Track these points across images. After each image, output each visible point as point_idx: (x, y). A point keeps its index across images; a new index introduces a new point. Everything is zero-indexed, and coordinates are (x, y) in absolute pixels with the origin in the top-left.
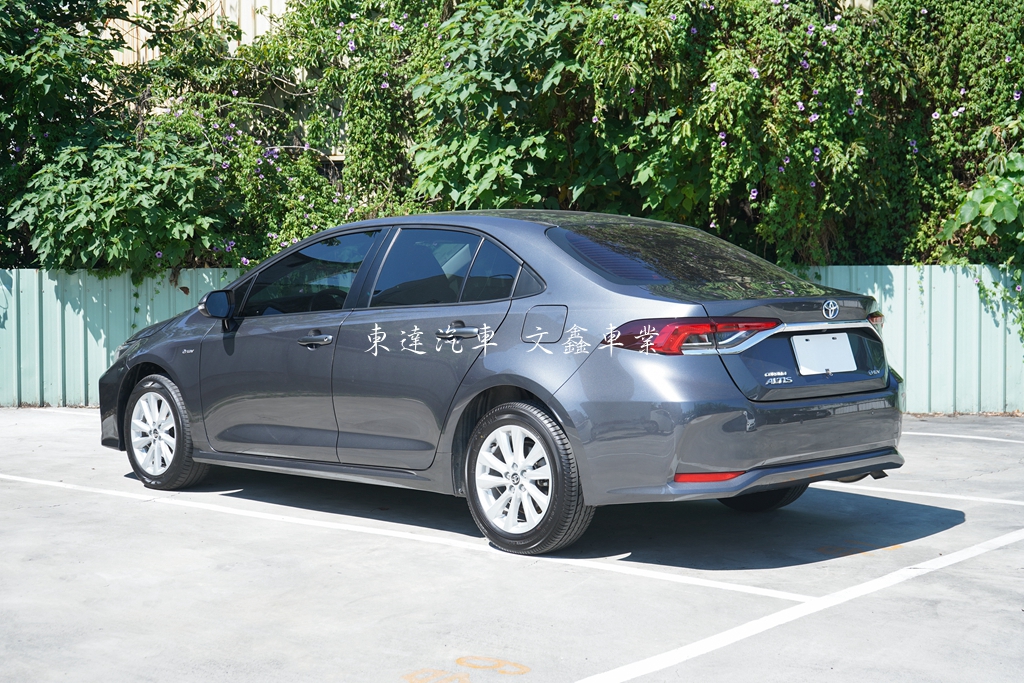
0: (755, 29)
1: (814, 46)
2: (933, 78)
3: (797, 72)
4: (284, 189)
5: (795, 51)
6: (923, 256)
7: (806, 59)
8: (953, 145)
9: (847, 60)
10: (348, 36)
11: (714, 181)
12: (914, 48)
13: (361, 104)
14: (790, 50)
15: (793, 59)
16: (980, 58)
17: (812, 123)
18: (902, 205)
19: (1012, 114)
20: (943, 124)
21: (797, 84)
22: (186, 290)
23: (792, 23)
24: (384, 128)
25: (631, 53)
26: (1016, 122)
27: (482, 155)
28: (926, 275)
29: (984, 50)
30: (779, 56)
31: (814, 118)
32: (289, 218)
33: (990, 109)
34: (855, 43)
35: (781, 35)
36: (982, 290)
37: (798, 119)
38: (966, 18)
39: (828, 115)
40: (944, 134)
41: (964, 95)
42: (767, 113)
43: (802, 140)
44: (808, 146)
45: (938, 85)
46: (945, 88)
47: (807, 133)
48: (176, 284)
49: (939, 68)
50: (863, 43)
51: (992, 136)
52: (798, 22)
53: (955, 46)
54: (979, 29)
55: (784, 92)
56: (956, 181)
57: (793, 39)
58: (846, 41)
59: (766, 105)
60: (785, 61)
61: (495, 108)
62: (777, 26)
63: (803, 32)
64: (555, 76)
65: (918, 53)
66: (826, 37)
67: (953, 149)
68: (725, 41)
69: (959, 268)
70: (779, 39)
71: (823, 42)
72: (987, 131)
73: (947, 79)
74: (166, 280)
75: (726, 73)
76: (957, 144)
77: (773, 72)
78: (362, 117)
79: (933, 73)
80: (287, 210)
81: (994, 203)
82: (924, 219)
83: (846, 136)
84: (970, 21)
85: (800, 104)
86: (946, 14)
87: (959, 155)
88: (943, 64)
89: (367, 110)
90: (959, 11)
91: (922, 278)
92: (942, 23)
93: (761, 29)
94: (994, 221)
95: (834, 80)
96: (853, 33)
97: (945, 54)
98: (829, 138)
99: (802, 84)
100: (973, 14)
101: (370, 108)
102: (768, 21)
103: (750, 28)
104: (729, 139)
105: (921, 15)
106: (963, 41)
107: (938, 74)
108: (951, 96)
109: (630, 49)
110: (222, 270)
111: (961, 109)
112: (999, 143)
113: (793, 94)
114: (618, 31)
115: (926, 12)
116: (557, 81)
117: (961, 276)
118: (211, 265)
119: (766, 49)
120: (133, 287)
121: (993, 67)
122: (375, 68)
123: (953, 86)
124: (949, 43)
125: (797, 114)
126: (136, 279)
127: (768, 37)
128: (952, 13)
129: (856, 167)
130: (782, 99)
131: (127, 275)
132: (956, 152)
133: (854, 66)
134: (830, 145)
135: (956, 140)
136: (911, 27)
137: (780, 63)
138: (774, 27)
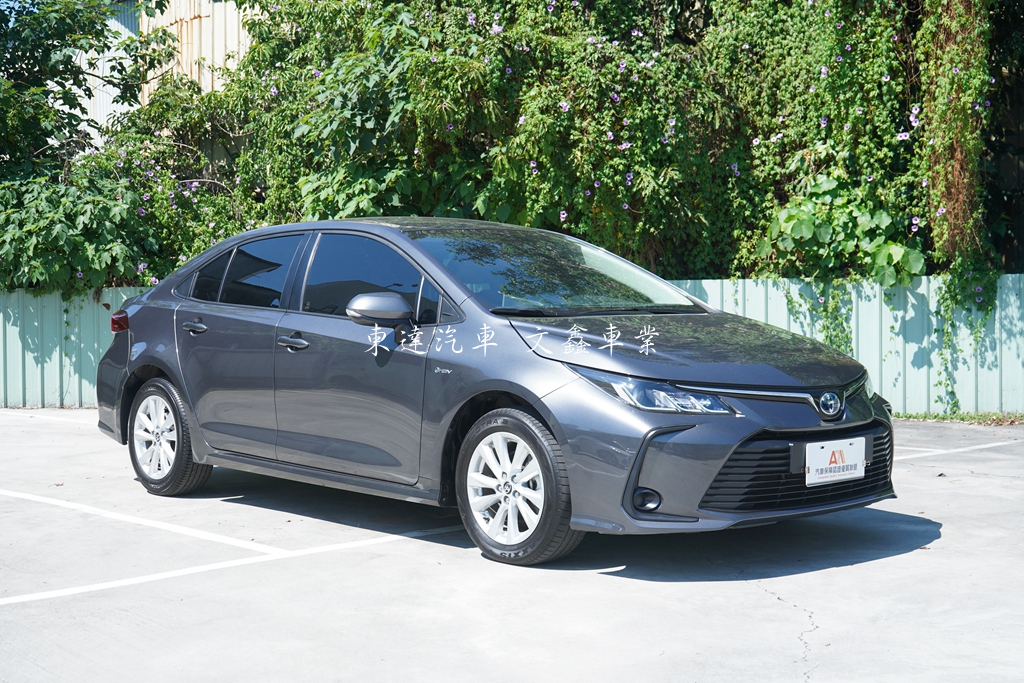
0: (570, 67)
1: (626, 81)
2: (755, 107)
3: (607, 104)
4: (196, 218)
5: (604, 86)
6: (746, 272)
7: (618, 93)
8: (772, 169)
9: (660, 93)
10: (272, 83)
11: (528, 205)
12: (737, 79)
13: (279, 142)
14: (600, 86)
15: (603, 93)
16: (795, 88)
17: (624, 151)
18: (728, 224)
19: (822, 139)
20: (764, 150)
21: (607, 116)
22: (107, 306)
23: (605, 60)
24: (300, 163)
25: (448, 92)
26: (825, 146)
27: (350, 184)
28: (740, 288)
29: (798, 80)
30: (590, 91)
31: (625, 146)
32: (197, 243)
33: (804, 135)
34: (670, 77)
35: (594, 71)
36: (790, 302)
37: (608, 147)
38: (785, 52)
39: (640, 143)
40: (764, 159)
41: (782, 122)
42: (575, 143)
43: (611, 166)
44: (616, 172)
45: (760, 114)
46: (765, 116)
47: (617, 160)
48: (98, 301)
49: (760, 98)
50: (678, 77)
51: (803, 160)
52: (611, 60)
53: (773, 78)
54: (794, 62)
55: (594, 123)
56: (776, 201)
57: (605, 75)
58: (661, 76)
59: (575, 135)
60: (595, 96)
61: (357, 144)
62: (590, 65)
63: (615, 68)
64: (397, 114)
65: (741, 85)
66: (639, 72)
67: (772, 172)
68: (541, 79)
69: (770, 282)
70: (591, 74)
71: (635, 78)
72: (799, 154)
73: (767, 108)
74: (91, 298)
75: (533, 106)
76: (776, 167)
77: (585, 107)
78: (280, 154)
79: (755, 103)
80: (195, 235)
81: (795, 221)
82: (748, 237)
83: (660, 161)
84: (789, 54)
85: (610, 134)
86: (767, 48)
87: (778, 177)
88: (764, 94)
89: (285, 147)
90: (779, 45)
91: (736, 291)
92: (763, 57)
93: (575, 67)
94: (793, 239)
95: (646, 111)
96: (668, 68)
97: (764, 85)
98: (642, 164)
99: (613, 115)
100: (791, 48)
101: (287, 146)
102: (583, 59)
103: (566, 66)
104: (540, 166)
105: (742, 51)
106: (781, 73)
107: (759, 104)
108: (770, 124)
109: (447, 87)
110: (138, 289)
111: (780, 135)
112: (809, 166)
113: (604, 124)
114: (435, 73)
115: (747, 47)
116: (397, 120)
117: (772, 290)
118: (129, 285)
119: (579, 85)
120: (65, 305)
121: (806, 96)
122: (292, 110)
123: (773, 115)
124: (768, 75)
125: (607, 143)
126: (66, 297)
127: (580, 74)
128: (772, 47)
129: (667, 190)
130: (592, 130)
131: (57, 294)
132: (776, 174)
133: (667, 99)
134: (642, 170)
135: (775, 164)
136: (734, 61)
137: (590, 97)
138: (588, 65)
